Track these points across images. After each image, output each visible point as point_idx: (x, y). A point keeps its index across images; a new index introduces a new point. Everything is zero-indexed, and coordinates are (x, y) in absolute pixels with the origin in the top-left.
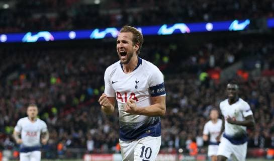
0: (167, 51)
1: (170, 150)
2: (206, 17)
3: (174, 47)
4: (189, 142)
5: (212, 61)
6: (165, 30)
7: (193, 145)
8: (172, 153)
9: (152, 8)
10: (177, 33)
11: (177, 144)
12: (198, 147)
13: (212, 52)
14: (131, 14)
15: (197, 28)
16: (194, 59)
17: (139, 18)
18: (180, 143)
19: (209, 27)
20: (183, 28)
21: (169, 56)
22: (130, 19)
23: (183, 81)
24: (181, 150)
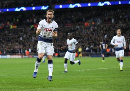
0: (18, 17)
1: (19, 54)
2: (32, 5)
3: (20, 16)
4: (26, 51)
5: (35, 21)
6: (17, 10)
7: (28, 52)
8: (20, 55)
9: (12, 2)
10: (22, 11)
11: (22, 52)
12: (29, 53)
13: (35, 17)
14: (5, 4)
15: (29, 8)
16: (28, 20)
17: (8, 5)
18: (23, 51)
19: (34, 8)
20: (24, 9)
21: (19, 19)
22: (4, 6)
23: (24, 28)
24: (23, 54)
